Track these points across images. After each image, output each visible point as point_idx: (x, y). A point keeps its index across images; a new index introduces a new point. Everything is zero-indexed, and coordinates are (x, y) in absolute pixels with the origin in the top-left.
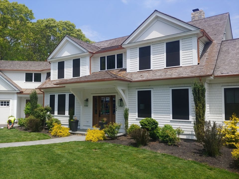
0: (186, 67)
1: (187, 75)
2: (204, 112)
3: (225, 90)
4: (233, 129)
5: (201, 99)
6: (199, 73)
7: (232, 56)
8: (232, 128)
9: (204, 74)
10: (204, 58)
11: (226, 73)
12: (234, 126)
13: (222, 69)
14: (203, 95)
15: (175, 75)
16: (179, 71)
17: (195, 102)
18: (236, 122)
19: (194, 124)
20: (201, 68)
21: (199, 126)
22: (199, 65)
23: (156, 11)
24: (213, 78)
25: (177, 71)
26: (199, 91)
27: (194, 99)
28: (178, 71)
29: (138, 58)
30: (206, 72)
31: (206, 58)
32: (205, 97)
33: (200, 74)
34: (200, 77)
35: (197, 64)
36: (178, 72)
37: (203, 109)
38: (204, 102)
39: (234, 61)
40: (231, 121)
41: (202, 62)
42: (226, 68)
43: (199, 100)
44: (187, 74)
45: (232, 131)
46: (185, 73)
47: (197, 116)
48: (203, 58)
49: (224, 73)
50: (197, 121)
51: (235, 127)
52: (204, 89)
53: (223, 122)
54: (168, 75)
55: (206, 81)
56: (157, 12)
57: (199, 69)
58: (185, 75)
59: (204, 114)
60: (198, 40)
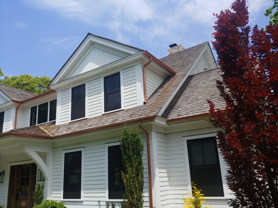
0: (127, 110)
3: (189, 142)
9: (146, 116)
11: (185, 114)
13: (181, 109)
20: (145, 109)
22: (146, 105)
23: (89, 34)
28: (116, 116)
29: (70, 104)
30: (149, 113)
31: (157, 95)
34: (139, 121)
35: (142, 104)
36: (114, 118)
39: (201, 97)
41: (151, 101)
42: (187, 107)
49: (183, 114)
56: (91, 36)
57: (142, 110)
60: (144, 68)
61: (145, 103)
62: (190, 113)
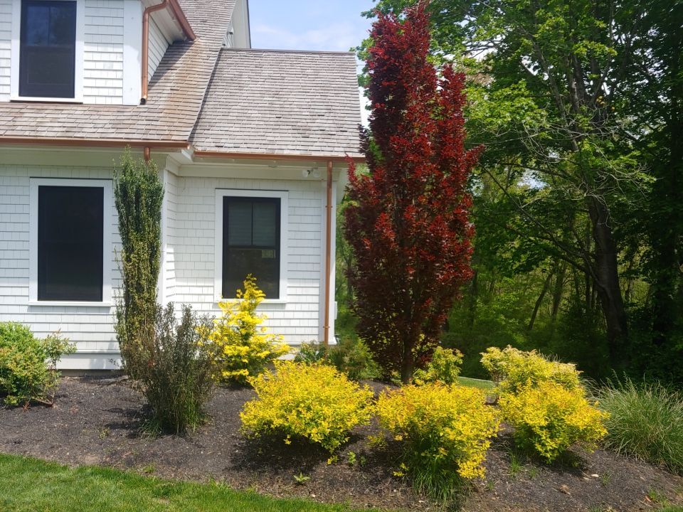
0: (97, 108)
1: (98, 135)
2: (154, 272)
3: (227, 200)
4: (244, 325)
5: (144, 227)
6: (143, 132)
7: (250, 98)
8: (243, 322)
9: (162, 137)
10: (163, 84)
11: (232, 145)
12: (248, 318)
13: (220, 132)
14: (154, 212)
15: (50, 129)
16: (70, 116)
17: (122, 234)
18: (253, 302)
19: (119, 315)
20: (151, 118)
21: (133, 324)
22: (146, 106)
24: (189, 157)
25: (60, 116)
26: (138, 195)
27: (122, 225)
28: (65, 116)
30: (167, 132)
31: (169, 88)
32: (159, 218)
33: (145, 137)
34: (147, 147)
35: (137, 102)
36: (63, 120)
37: (151, 263)
38: (157, 236)
39: (255, 114)
40: (241, 300)
41: (156, 99)
42: (231, 129)
43: (137, 230)
44: (100, 130)
45: (244, 332)
46: (92, 125)
47: (128, 286)
48: (161, 84)
49: (226, 145)
50: (127, 306)
51: (251, 320)
52: (159, 189)
53: (215, 304)
54: (24, 128)
55: (165, 166)
57: (143, 118)
58: (89, 133)
59: (153, 281)
60: (147, 15)
61: (143, 101)
62: (241, 146)
